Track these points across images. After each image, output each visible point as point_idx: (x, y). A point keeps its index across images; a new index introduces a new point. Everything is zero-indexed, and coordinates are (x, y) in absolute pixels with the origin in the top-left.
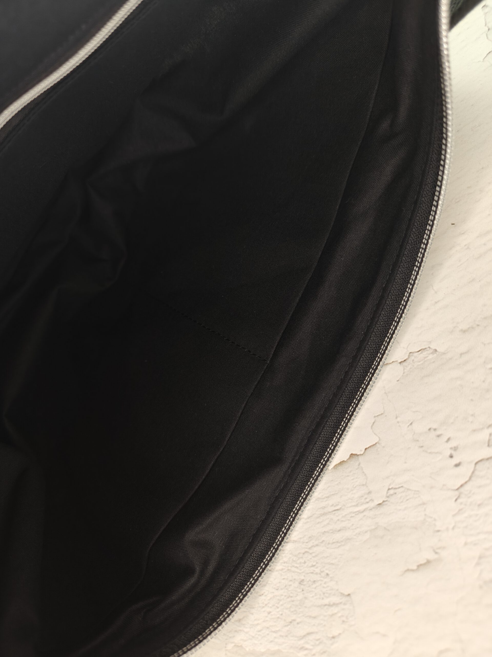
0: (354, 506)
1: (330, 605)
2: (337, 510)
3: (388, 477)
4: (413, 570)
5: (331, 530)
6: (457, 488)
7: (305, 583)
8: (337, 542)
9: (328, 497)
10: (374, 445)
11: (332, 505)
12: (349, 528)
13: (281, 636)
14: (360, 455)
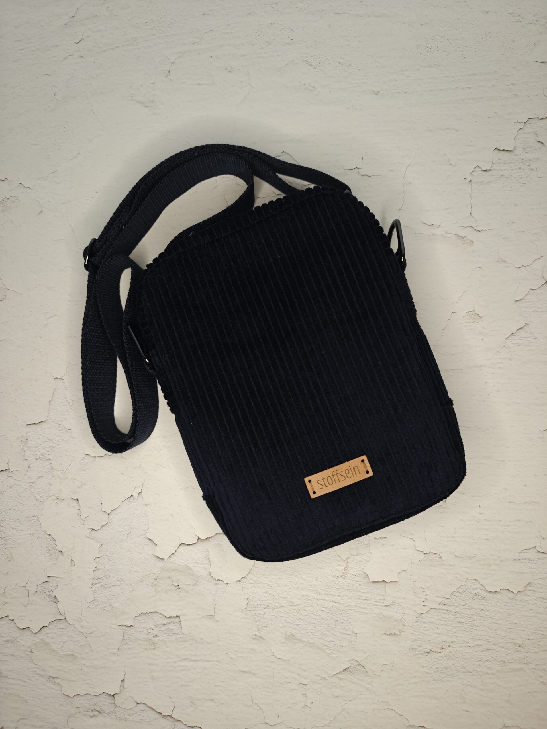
0: (375, 601)
1: (346, 634)
2: (366, 600)
3: (395, 597)
4: (387, 634)
5: (360, 606)
6: (419, 613)
7: (338, 622)
8: (361, 612)
9: (365, 593)
10: (395, 582)
11: (365, 597)
12: (368, 609)
13: (317, 638)
14: (387, 583)
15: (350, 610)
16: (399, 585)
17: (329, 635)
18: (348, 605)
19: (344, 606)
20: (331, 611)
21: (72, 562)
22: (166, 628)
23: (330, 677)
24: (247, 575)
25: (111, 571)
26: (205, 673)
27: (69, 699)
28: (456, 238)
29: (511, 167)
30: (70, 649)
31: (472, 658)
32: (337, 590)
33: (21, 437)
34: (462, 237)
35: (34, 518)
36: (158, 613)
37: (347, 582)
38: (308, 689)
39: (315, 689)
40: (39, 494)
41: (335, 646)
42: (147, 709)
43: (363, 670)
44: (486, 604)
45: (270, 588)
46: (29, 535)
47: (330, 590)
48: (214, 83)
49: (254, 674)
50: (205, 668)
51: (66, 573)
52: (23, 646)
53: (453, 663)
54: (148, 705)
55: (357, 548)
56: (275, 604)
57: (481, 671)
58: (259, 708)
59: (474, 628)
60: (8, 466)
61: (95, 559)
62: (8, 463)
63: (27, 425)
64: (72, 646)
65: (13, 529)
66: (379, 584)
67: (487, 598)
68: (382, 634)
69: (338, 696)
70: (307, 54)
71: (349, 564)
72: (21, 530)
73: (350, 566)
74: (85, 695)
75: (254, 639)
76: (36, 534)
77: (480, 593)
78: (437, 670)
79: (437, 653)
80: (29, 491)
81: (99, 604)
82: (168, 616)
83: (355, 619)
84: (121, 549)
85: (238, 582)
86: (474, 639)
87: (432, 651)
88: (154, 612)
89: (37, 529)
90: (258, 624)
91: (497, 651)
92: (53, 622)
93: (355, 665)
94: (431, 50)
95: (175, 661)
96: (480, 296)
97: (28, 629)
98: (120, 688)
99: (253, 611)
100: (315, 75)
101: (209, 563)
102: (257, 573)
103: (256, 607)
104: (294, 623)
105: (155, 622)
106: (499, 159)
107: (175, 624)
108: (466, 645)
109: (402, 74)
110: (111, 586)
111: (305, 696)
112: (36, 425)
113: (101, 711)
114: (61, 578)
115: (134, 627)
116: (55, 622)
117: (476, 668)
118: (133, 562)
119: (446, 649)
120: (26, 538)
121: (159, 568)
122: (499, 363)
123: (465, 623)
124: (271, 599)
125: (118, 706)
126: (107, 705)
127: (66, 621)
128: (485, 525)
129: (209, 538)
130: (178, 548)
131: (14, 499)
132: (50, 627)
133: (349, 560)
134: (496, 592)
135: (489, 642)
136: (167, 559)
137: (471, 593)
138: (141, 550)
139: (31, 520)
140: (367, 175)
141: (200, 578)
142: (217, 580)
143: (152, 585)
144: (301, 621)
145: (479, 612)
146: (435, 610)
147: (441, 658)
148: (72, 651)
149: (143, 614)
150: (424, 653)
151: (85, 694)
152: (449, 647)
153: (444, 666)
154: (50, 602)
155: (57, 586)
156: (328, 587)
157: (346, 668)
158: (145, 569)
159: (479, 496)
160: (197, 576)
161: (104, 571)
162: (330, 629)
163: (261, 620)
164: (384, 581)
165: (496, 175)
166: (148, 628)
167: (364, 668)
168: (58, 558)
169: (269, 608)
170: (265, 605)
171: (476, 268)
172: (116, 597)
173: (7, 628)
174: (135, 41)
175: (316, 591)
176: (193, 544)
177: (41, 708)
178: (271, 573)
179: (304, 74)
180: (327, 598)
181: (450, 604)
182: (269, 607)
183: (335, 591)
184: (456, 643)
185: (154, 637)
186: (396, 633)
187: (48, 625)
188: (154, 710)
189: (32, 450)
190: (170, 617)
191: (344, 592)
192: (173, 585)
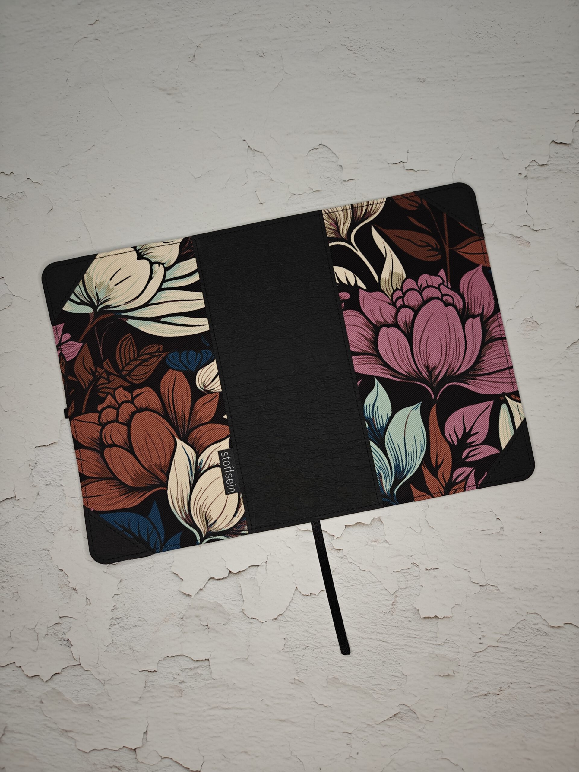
15: (399, 649)
16: (453, 620)
17: (375, 677)
18: (397, 644)
19: (392, 645)
20: (378, 651)
21: (88, 600)
22: (193, 673)
23: (377, 724)
24: (284, 612)
25: (131, 610)
26: (238, 723)
27: (86, 755)
28: (511, 238)
29: (570, 162)
30: (86, 699)
31: (533, 700)
32: (384, 628)
33: (29, 460)
34: (517, 237)
35: (44, 551)
36: (184, 656)
37: (395, 619)
38: (353, 738)
39: (362, 738)
40: (50, 524)
41: (383, 690)
42: (174, 764)
43: (414, 716)
44: (549, 640)
45: (311, 626)
46: (38, 571)
47: (377, 628)
48: (243, 69)
49: (293, 722)
50: (237, 717)
51: (80, 613)
52: (32, 696)
53: (513, 706)
54: (174, 760)
55: (406, 581)
56: (315, 644)
57: (543, 715)
58: (298, 761)
59: (535, 667)
60: (14, 493)
61: (113, 597)
62: (14, 490)
63: (36, 447)
64: (88, 695)
65: (20, 564)
66: (430, 620)
67: (549, 634)
68: (435, 676)
69: (386, 745)
70: (346, 38)
71: (397, 598)
72: (29, 565)
73: (398, 601)
74: (102, 750)
75: (292, 683)
76: (46, 569)
77: (541, 629)
78: (495, 714)
79: (495, 695)
80: (38, 521)
81: (118, 647)
82: (196, 660)
83: (404, 659)
84: (143, 585)
85: (274, 620)
86: (536, 679)
87: (489, 693)
88: (180, 655)
89: (47, 564)
90: (298, 666)
91: (561, 692)
92: (66, 669)
93: (405, 711)
94: (480, 35)
95: (204, 710)
96: (538, 302)
97: (37, 677)
98: (142, 742)
99: (291, 652)
100: (355, 60)
101: (242, 599)
102: (295, 610)
103: (295, 648)
104: (337, 665)
105: (181, 666)
106: (557, 153)
107: (204, 669)
108: (527, 685)
109: (450, 60)
110: (132, 627)
111: (350, 746)
112: (46, 447)
113: (121, 768)
114: (75, 618)
115: (157, 672)
116: (68, 668)
117: (538, 711)
118: (157, 600)
119: (505, 691)
120: (35, 574)
121: (186, 606)
122: (560, 375)
123: (525, 662)
124: (310, 639)
125: (140, 761)
126: (127, 761)
127: (81, 666)
128: (547, 553)
129: (242, 571)
130: (207, 582)
131: (21, 531)
132: (63, 674)
133: (397, 594)
134: (559, 627)
135: (552, 682)
136: (194, 596)
137: (531, 628)
138: (165, 586)
139: (40, 554)
140: (413, 170)
141: (231, 616)
142: (250, 618)
143: (178, 625)
144: (345, 663)
145: (541, 649)
146: (493, 648)
147: (499, 701)
148: (88, 701)
149: (168, 658)
150: (481, 696)
151: (103, 748)
152: (509, 688)
153: (503, 710)
154: (63, 646)
155: (71, 627)
156: (374, 625)
157: (395, 714)
158: (170, 607)
159: (539, 522)
160: (229, 614)
161: (124, 610)
162: (377, 671)
163: (299, 662)
164: (436, 617)
165: (554, 170)
166: (174, 673)
167: (415, 714)
168: (71, 596)
169: (309, 649)
170: (304, 645)
171: (533, 272)
172: (137, 639)
173: (13, 676)
174: (157, 22)
175: (361, 629)
176: (223, 578)
177: (53, 766)
178: (311, 610)
179: (343, 59)
180: (373, 637)
181: (509, 641)
182: (309, 647)
183: (382, 628)
184: (515, 684)
185: (180, 683)
186: (450, 674)
187: (60, 672)
188: (181, 765)
189: (42, 475)
190: (198, 661)
191: (392, 629)
192: (201, 624)
